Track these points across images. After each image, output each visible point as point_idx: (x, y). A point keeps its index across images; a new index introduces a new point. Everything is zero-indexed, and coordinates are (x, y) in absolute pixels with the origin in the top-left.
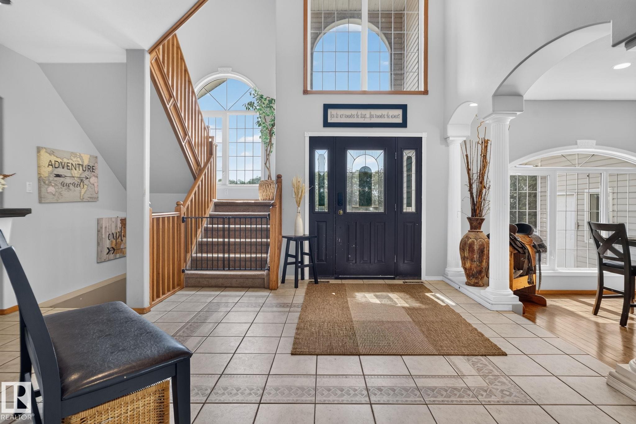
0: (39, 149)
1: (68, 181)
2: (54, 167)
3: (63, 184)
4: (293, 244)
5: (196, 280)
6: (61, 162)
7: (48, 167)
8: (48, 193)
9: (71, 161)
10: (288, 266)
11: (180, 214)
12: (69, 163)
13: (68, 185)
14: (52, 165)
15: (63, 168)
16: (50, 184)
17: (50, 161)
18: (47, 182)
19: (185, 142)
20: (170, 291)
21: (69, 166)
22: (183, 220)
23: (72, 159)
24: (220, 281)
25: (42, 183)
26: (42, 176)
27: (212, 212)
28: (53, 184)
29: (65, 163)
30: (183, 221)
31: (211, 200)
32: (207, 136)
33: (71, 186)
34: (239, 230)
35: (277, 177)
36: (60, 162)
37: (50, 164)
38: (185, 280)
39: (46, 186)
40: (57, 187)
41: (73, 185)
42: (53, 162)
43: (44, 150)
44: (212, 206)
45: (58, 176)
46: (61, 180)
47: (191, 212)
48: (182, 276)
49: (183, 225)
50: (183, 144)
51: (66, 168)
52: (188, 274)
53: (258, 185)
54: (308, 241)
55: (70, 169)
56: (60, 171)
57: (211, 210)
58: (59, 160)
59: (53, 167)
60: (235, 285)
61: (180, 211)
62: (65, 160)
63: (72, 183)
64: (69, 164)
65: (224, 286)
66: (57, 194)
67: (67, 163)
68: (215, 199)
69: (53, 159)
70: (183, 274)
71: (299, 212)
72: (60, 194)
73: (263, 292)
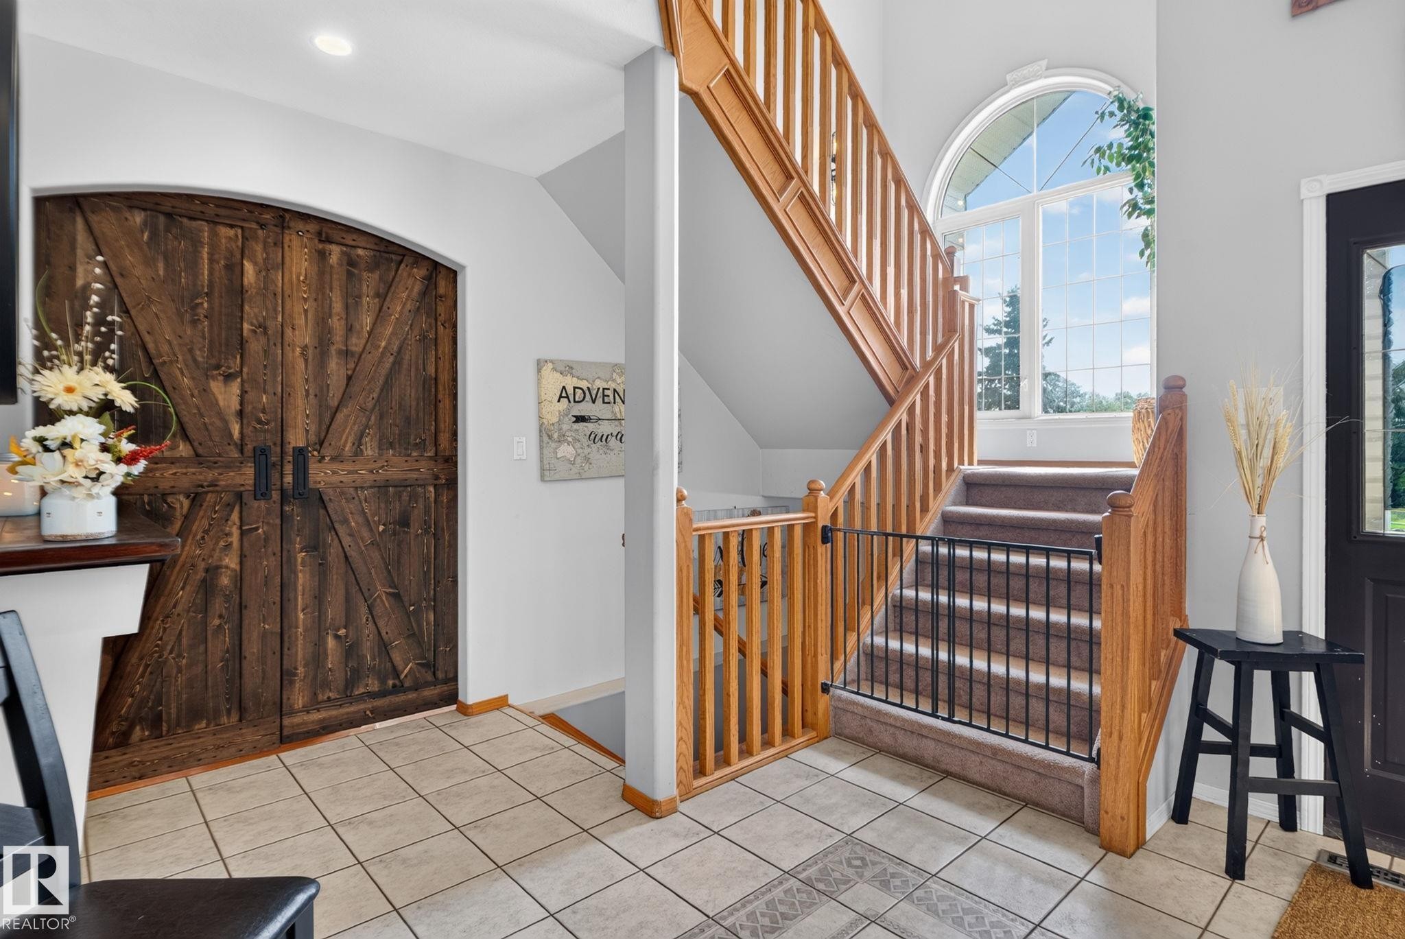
0: (540, 365)
1: (605, 428)
2: (572, 399)
3: (593, 437)
4: (1223, 673)
5: (863, 722)
6: (588, 388)
7: (559, 401)
8: (558, 459)
9: (612, 385)
10: (1203, 758)
11: (816, 518)
12: (609, 389)
13: (605, 439)
14: (567, 397)
15: (594, 402)
16: (562, 439)
17: (564, 388)
18: (555, 436)
19: (847, 303)
20: (774, 746)
21: (608, 396)
22: (827, 535)
23: (614, 380)
24: (929, 749)
25: (546, 439)
26: (546, 423)
27: (955, 504)
28: (570, 439)
29: (599, 389)
30: (825, 540)
31: (951, 469)
32: (944, 279)
33: (613, 442)
34: (1024, 571)
35: (1165, 388)
36: (585, 389)
37: (563, 394)
38: (832, 713)
39: (554, 445)
40: (578, 445)
41: (619, 437)
42: (570, 391)
43: (550, 365)
44: (951, 486)
45: (580, 419)
46: (590, 427)
47: (866, 506)
48: (823, 701)
49: (823, 551)
50: (841, 310)
51: (599, 400)
52: (840, 699)
53: (1131, 414)
54: (1312, 674)
55: (609, 403)
56: (586, 408)
57: (950, 499)
58: (584, 385)
59: (569, 402)
60: (977, 777)
61: (815, 510)
62: (600, 384)
63: (615, 434)
64: (607, 392)
65: (943, 766)
66: (579, 460)
67: (604, 389)
68: (971, 463)
69: (570, 382)
70: (826, 697)
71: (1262, 539)
72: (587, 459)
73: (1068, 846)
